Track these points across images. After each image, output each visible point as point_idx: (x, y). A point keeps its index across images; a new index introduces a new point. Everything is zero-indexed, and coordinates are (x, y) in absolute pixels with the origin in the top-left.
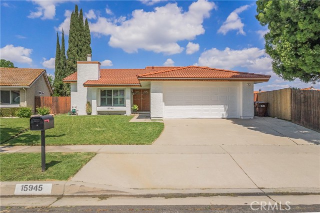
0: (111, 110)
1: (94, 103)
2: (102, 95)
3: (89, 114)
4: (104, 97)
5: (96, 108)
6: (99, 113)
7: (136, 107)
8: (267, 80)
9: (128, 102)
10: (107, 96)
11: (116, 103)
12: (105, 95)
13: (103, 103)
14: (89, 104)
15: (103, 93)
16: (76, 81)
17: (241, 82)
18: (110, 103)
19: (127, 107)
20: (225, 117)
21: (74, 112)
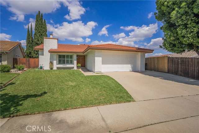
0: (65, 66)
1: (55, 62)
2: (59, 58)
3: (52, 69)
4: (61, 59)
5: (56, 66)
6: (58, 68)
7: (80, 65)
8: (152, 52)
9: (75, 62)
10: (63, 58)
11: (68, 63)
12: (61, 58)
13: (60, 62)
14: (51, 63)
15: (60, 56)
16: (43, 49)
17: (140, 53)
18: (64, 63)
19: (75, 65)
20: (131, 70)
21: (41, 68)
